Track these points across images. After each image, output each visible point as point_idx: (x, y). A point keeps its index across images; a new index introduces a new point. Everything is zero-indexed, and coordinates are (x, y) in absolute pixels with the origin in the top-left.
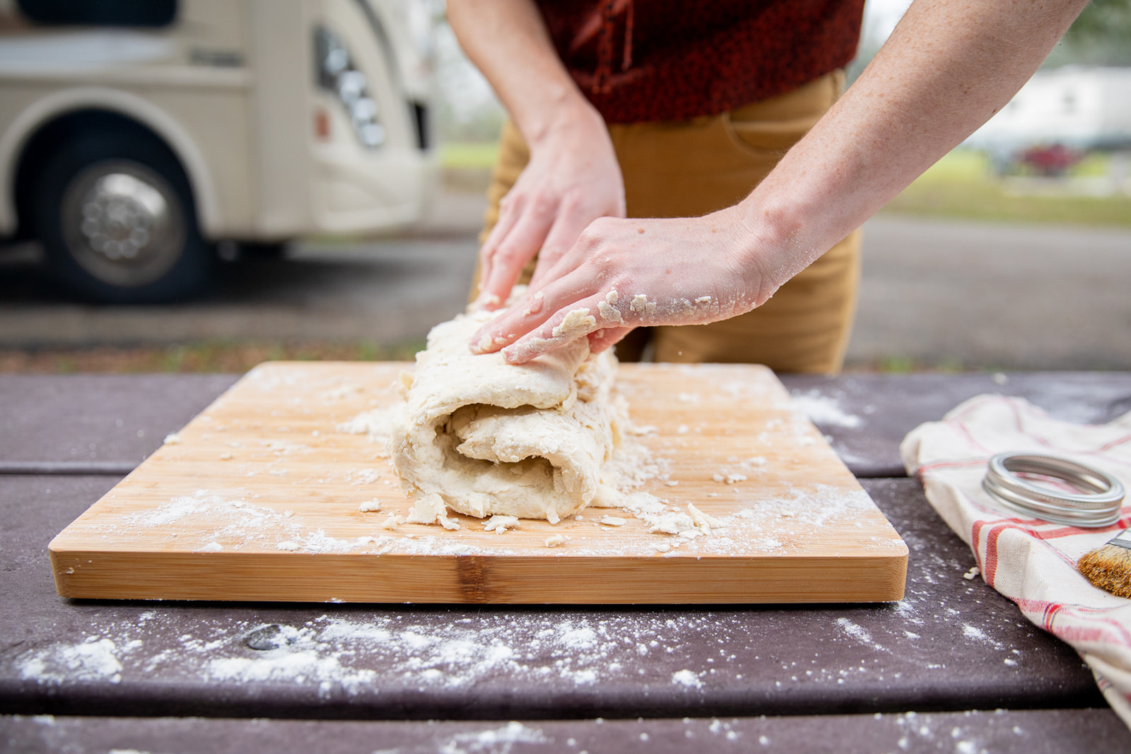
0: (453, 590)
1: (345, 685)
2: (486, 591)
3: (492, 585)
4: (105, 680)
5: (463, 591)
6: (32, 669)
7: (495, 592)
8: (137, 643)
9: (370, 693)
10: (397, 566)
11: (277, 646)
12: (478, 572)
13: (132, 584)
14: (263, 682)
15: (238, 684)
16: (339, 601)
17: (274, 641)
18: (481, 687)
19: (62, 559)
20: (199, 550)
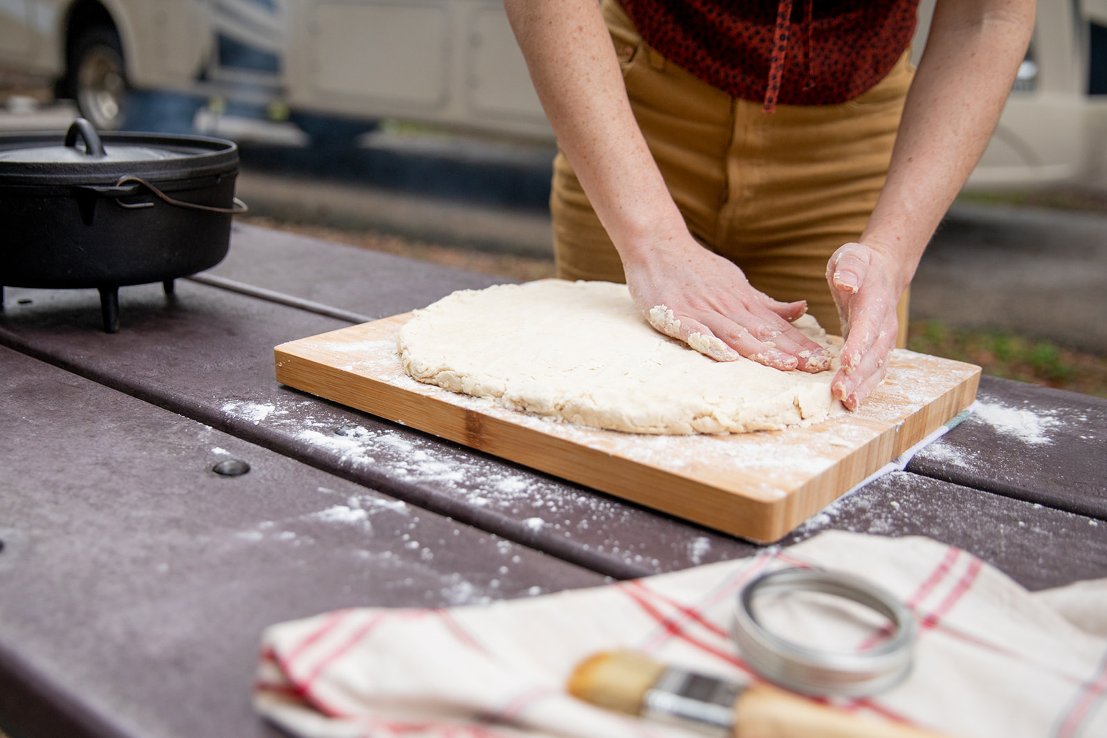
0: (463, 434)
1: (353, 461)
2: (482, 441)
3: (484, 437)
4: (252, 422)
5: (468, 436)
6: (228, 408)
7: (486, 443)
8: (287, 412)
9: (362, 469)
10: (434, 406)
11: (347, 435)
12: (477, 424)
13: (307, 381)
14: (318, 446)
15: (306, 443)
16: (402, 423)
17: (347, 432)
18: (418, 486)
19: (280, 356)
20: (339, 367)
